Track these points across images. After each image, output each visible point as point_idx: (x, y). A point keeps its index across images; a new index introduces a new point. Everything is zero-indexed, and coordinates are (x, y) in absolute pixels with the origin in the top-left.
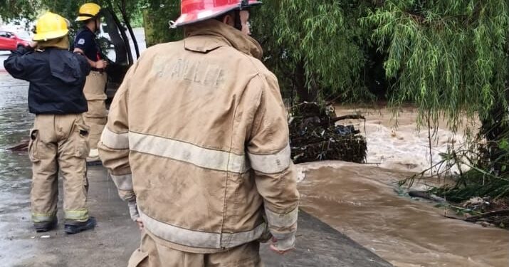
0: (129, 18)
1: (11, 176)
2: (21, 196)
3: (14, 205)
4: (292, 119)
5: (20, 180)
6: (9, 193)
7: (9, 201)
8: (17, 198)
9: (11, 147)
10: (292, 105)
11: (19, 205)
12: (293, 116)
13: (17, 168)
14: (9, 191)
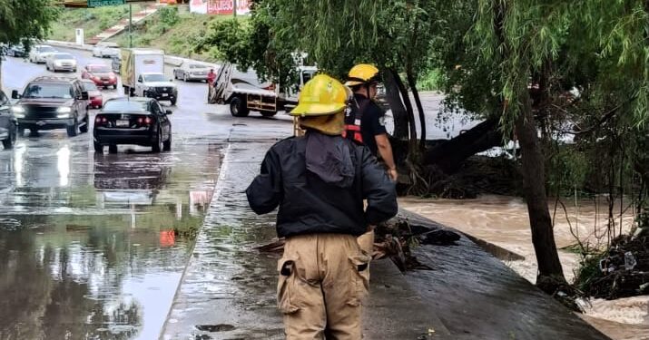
0: (415, 79)
1: (256, 287)
2: (268, 319)
3: (258, 331)
4: (639, 230)
5: (267, 295)
6: (252, 312)
7: (252, 324)
8: (264, 321)
9: (259, 246)
10: (639, 212)
11: (265, 331)
12: (640, 226)
13: (264, 277)
14: (252, 309)
